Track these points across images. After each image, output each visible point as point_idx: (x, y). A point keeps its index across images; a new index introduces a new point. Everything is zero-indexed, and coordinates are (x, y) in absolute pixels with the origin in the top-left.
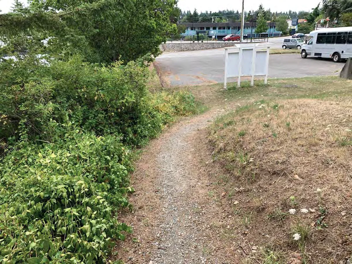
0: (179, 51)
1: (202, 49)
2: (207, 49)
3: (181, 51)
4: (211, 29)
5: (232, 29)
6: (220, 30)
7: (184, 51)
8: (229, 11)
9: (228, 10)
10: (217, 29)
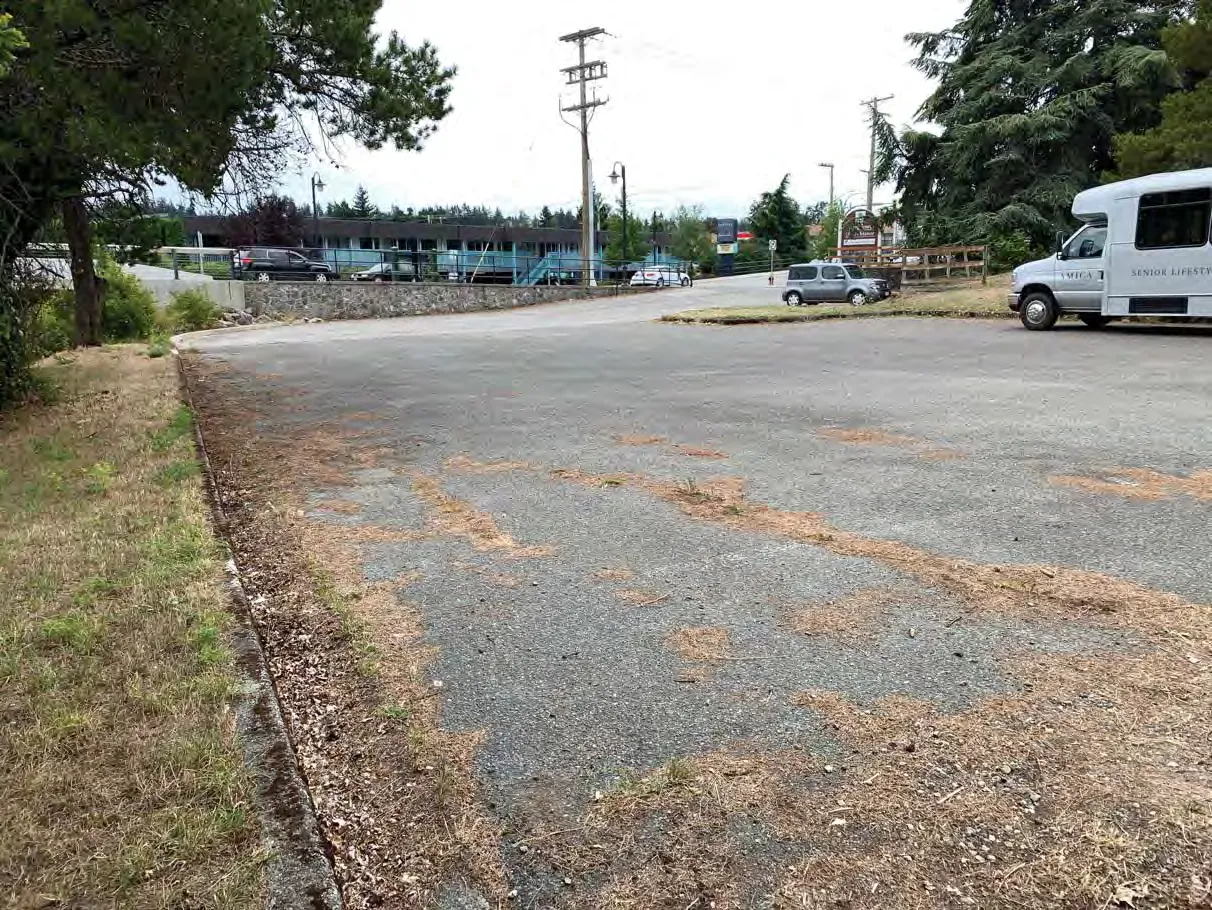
0: (329, 319)
1: (438, 312)
2: (458, 311)
3: (340, 317)
4: (442, 248)
5: (519, 248)
6: (476, 252)
7: (352, 317)
8: (472, 209)
9: (466, 208)
10: (464, 246)
